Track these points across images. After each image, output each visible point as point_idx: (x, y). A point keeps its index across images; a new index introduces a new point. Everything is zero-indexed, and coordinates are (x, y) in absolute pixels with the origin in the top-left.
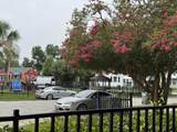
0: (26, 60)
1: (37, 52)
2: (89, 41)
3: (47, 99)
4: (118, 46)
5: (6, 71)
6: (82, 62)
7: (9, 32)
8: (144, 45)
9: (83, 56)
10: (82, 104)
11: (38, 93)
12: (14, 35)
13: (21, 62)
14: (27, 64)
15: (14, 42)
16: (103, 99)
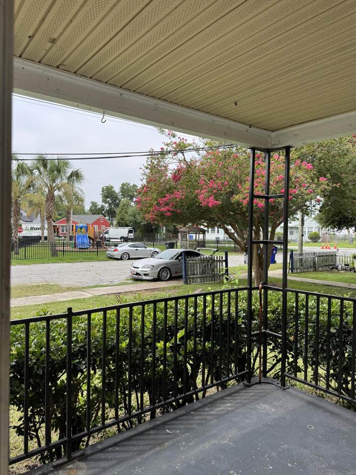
0: (94, 204)
1: (108, 193)
2: (170, 190)
3: (121, 259)
4: (205, 198)
5: (68, 220)
6: (162, 215)
7: (69, 172)
8: (236, 198)
9: (163, 209)
10: (165, 268)
11: (111, 251)
12: (76, 175)
13: (87, 207)
14: (95, 210)
15: (76, 185)
16: (191, 260)
